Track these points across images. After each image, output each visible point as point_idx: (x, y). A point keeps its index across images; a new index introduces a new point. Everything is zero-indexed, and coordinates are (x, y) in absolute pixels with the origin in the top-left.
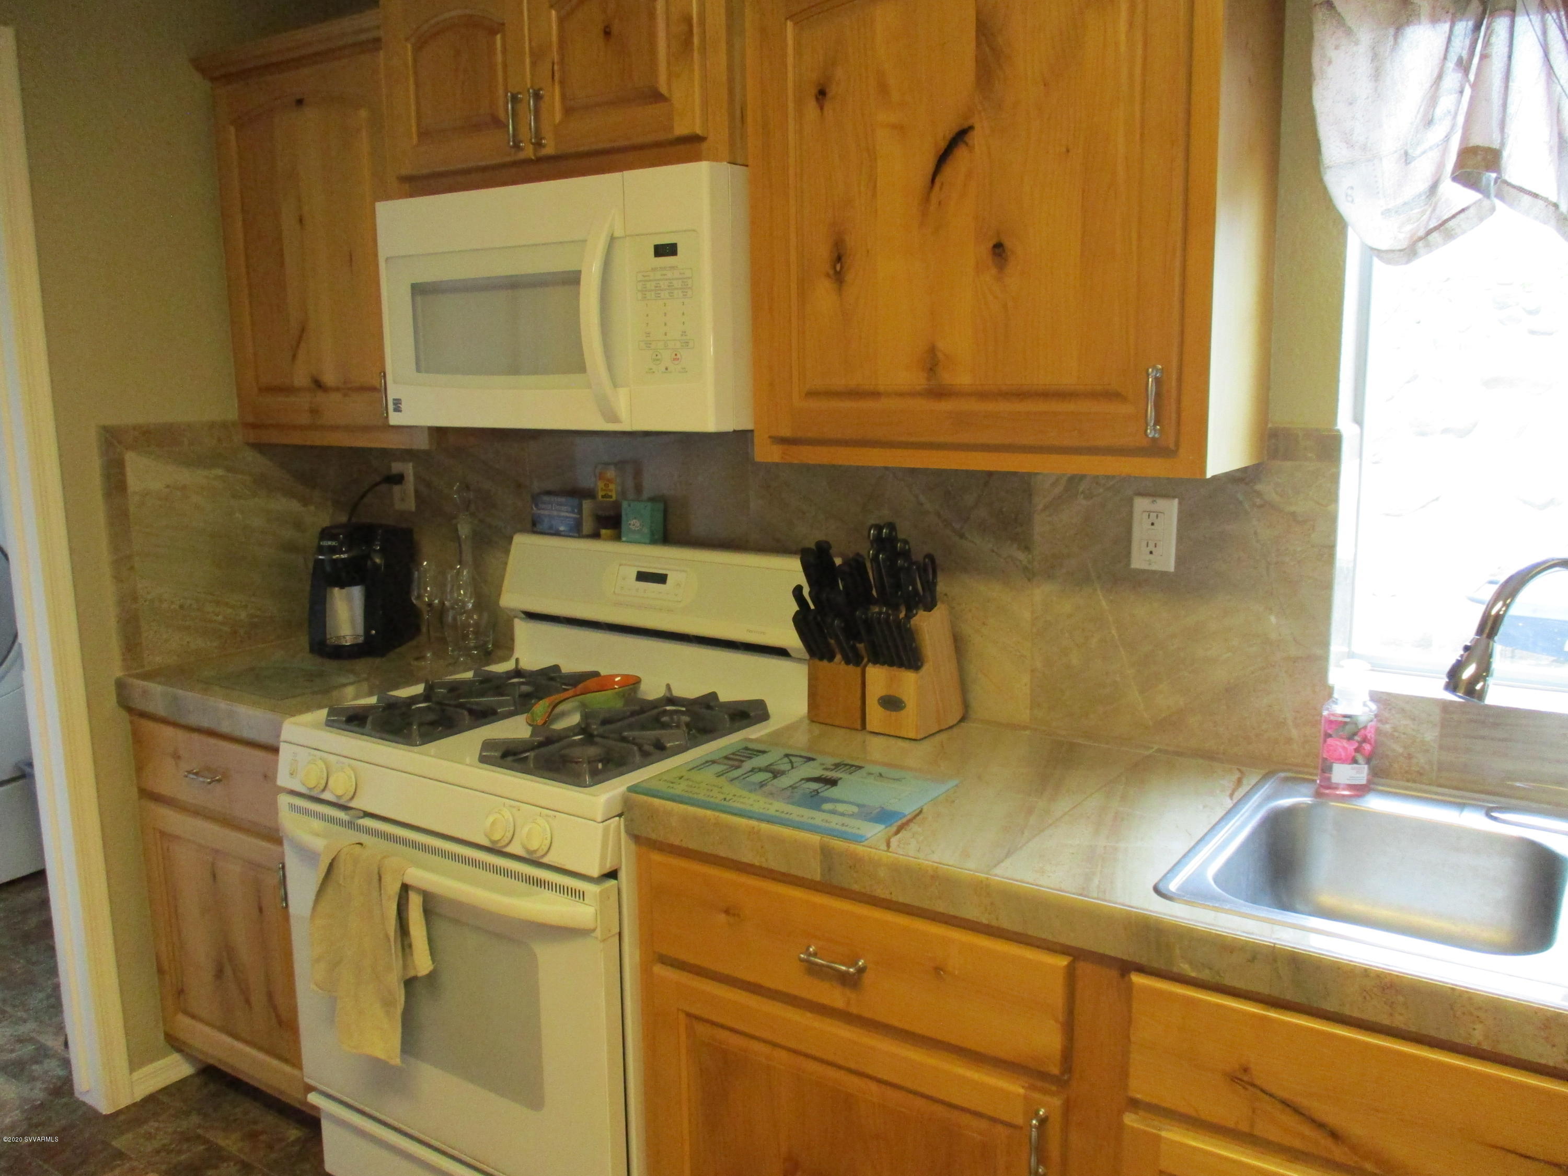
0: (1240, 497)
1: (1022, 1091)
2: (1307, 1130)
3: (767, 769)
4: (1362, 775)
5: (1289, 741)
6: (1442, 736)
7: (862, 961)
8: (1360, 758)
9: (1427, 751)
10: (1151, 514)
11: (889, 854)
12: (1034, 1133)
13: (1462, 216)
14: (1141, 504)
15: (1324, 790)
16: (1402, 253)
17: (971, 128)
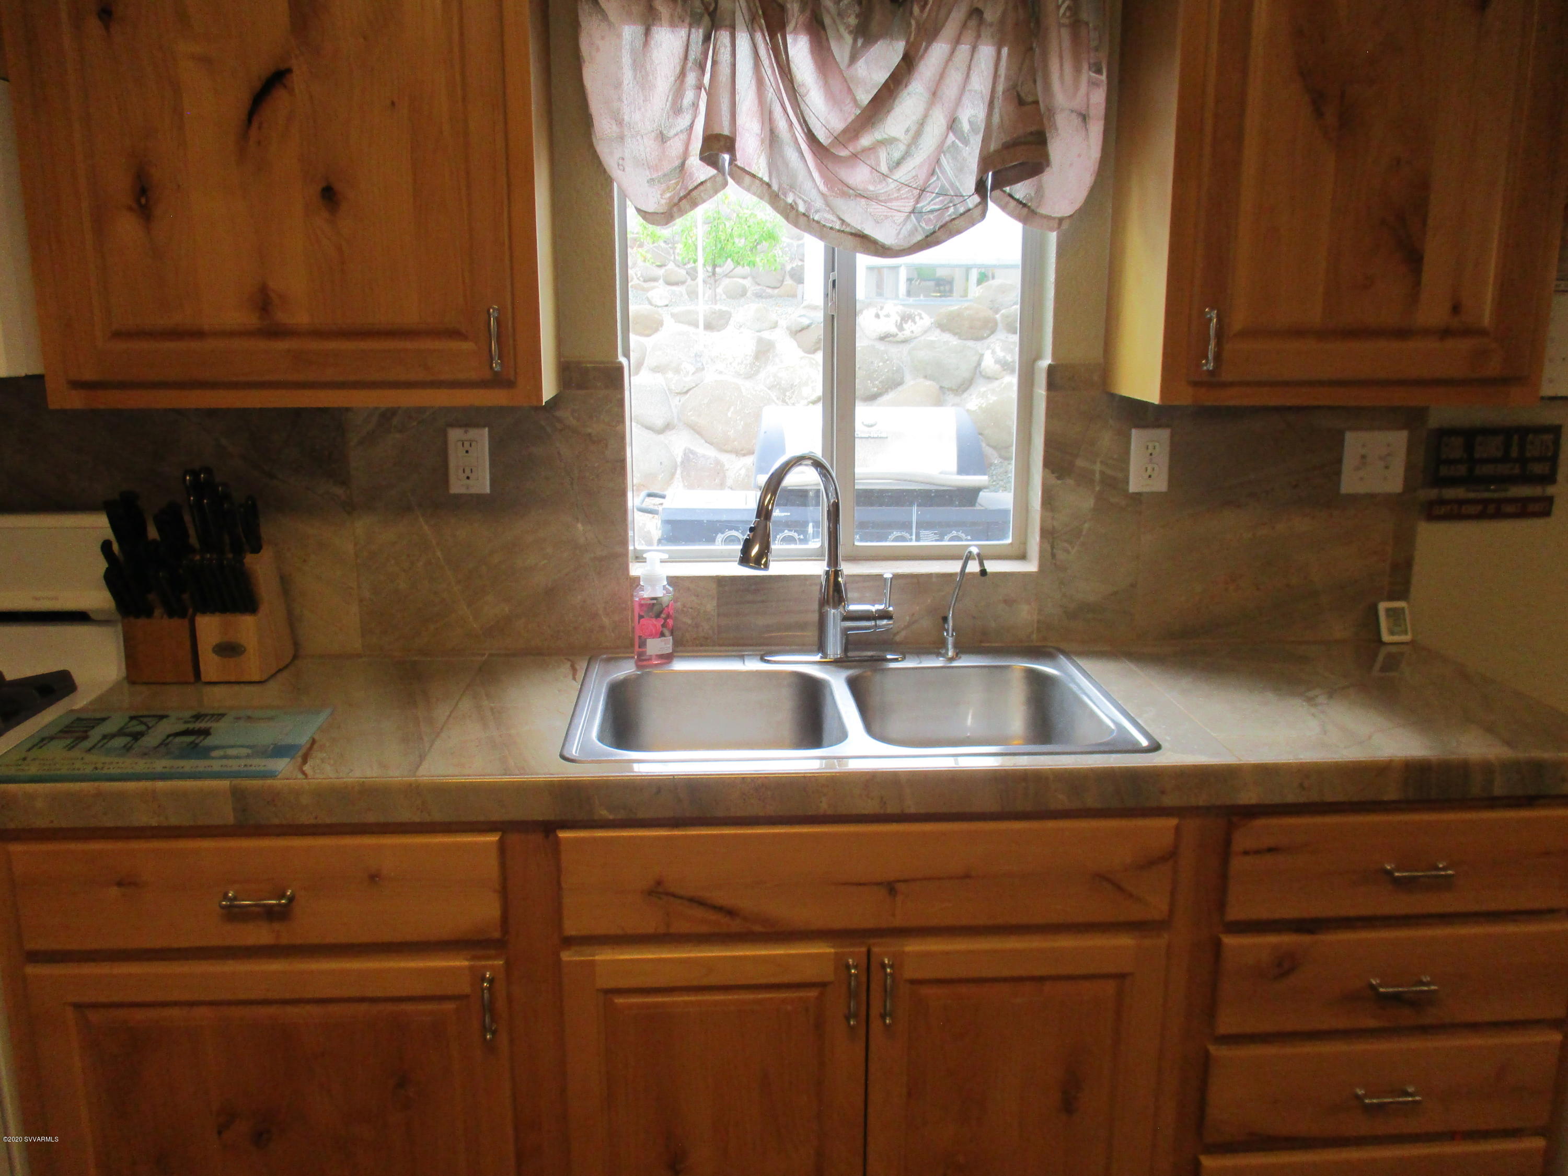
0: (543, 423)
1: (466, 963)
2: (713, 916)
3: (121, 733)
4: (668, 646)
5: (602, 628)
6: (718, 606)
7: (290, 891)
8: (667, 632)
9: (709, 619)
10: (465, 443)
11: (309, 780)
12: (486, 995)
13: (702, 188)
14: (455, 435)
15: (642, 661)
16: (663, 216)
17: (289, 71)
